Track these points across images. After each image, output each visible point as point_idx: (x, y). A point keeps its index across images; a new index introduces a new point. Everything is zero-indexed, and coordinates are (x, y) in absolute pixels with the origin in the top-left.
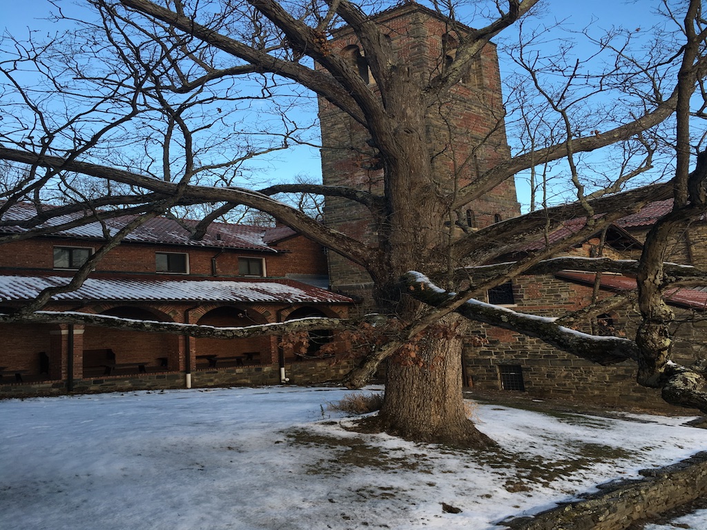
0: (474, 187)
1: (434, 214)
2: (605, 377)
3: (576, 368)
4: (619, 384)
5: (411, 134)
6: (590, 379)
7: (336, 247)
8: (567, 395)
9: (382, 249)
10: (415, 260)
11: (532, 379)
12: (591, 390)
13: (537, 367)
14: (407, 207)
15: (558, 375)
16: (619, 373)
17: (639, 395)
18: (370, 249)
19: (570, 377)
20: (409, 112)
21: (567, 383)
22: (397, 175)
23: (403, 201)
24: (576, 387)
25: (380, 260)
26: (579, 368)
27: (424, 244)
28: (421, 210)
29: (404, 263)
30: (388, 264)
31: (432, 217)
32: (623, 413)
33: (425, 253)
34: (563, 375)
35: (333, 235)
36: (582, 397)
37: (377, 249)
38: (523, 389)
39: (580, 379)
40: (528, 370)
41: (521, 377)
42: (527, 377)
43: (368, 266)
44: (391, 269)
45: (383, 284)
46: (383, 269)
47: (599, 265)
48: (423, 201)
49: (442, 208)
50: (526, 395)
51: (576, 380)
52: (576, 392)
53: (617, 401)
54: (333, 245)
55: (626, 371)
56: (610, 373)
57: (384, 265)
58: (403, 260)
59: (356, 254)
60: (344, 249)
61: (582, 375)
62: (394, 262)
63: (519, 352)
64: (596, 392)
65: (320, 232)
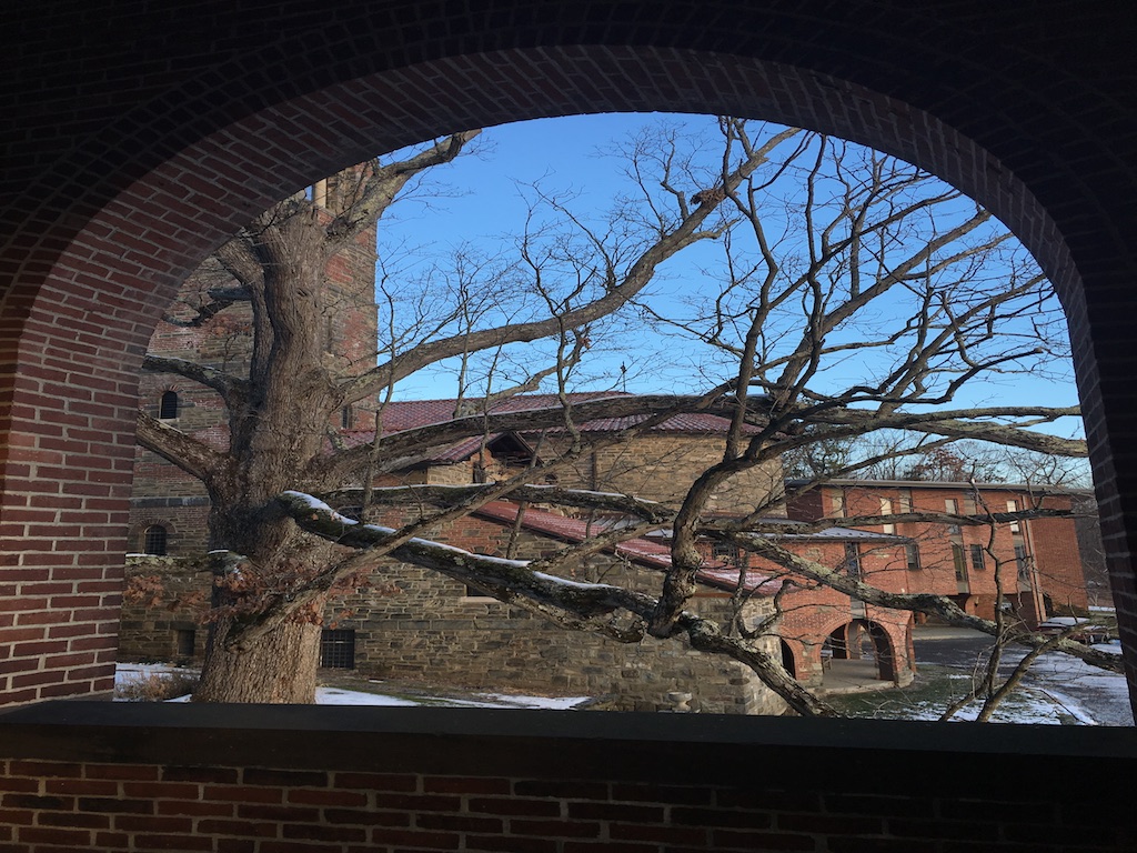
0: (377, 376)
1: (319, 410)
2: (472, 645)
3: (435, 633)
4: (490, 654)
5: (306, 298)
6: (452, 648)
7: (166, 449)
8: (415, 672)
9: (234, 456)
10: (286, 474)
11: (367, 650)
12: (451, 663)
13: (378, 631)
14: (288, 400)
15: (407, 643)
16: (493, 639)
17: (514, 669)
18: (217, 454)
19: (424, 647)
20: (305, 267)
21: (418, 654)
22: (286, 354)
23: (285, 390)
24: (431, 660)
25: (232, 471)
26: (439, 633)
27: (301, 450)
28: (303, 404)
29: (270, 477)
30: (244, 478)
31: (318, 413)
32: (494, 695)
33: (300, 466)
34: (414, 643)
35: (164, 431)
36: (436, 674)
37: (226, 456)
38: (351, 666)
39: (438, 649)
40: (364, 636)
41: (351, 647)
42: (361, 646)
43: (211, 479)
44: (248, 485)
45: (228, 506)
46: (234, 485)
47: (548, 494)
48: (308, 392)
49: (331, 403)
50: (356, 674)
51: (432, 651)
52: (428, 669)
53: (483, 679)
54: (161, 447)
55: (503, 636)
56: (481, 638)
57: (237, 480)
58: (268, 474)
59: (195, 461)
60: (178, 453)
61: (441, 643)
62: (254, 475)
63: (355, 608)
64: (457, 668)
65: (144, 425)
